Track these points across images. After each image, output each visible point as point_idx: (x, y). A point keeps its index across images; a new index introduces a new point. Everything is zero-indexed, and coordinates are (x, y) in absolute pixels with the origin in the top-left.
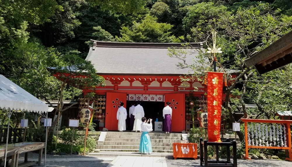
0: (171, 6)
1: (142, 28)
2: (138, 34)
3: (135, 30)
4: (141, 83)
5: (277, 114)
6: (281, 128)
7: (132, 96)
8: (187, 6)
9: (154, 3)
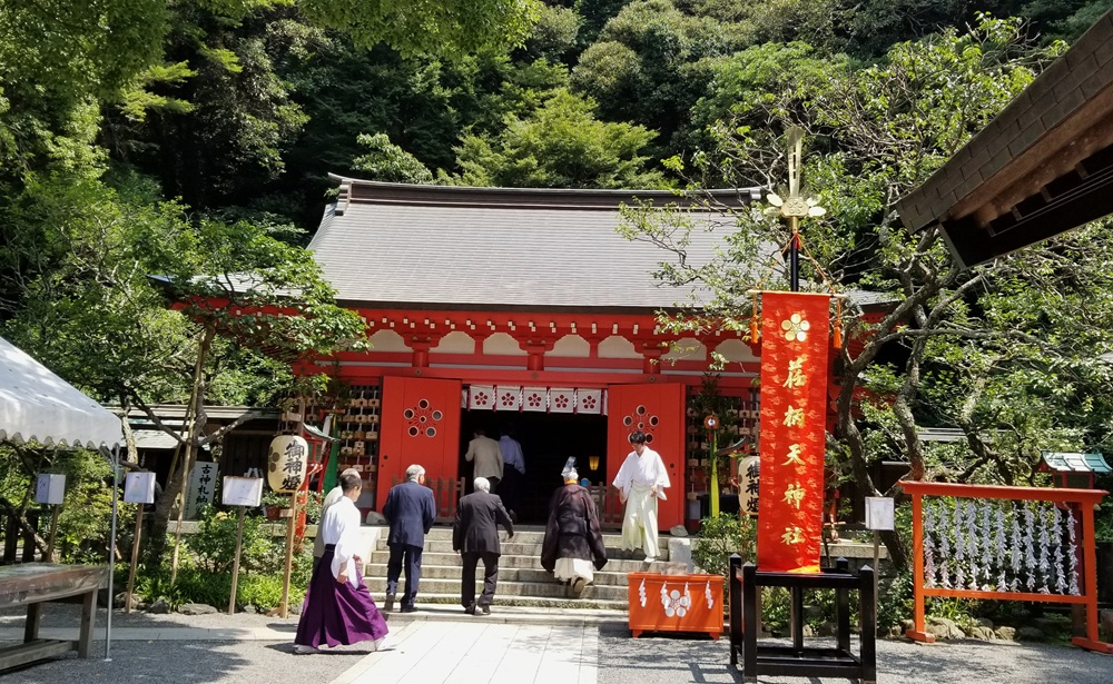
0: (649, 57)
1: (540, 142)
2: (521, 163)
3: (512, 148)
4: (516, 343)
5: (1041, 466)
6: (1056, 521)
7: (481, 390)
8: (708, 59)
9: (587, 47)
